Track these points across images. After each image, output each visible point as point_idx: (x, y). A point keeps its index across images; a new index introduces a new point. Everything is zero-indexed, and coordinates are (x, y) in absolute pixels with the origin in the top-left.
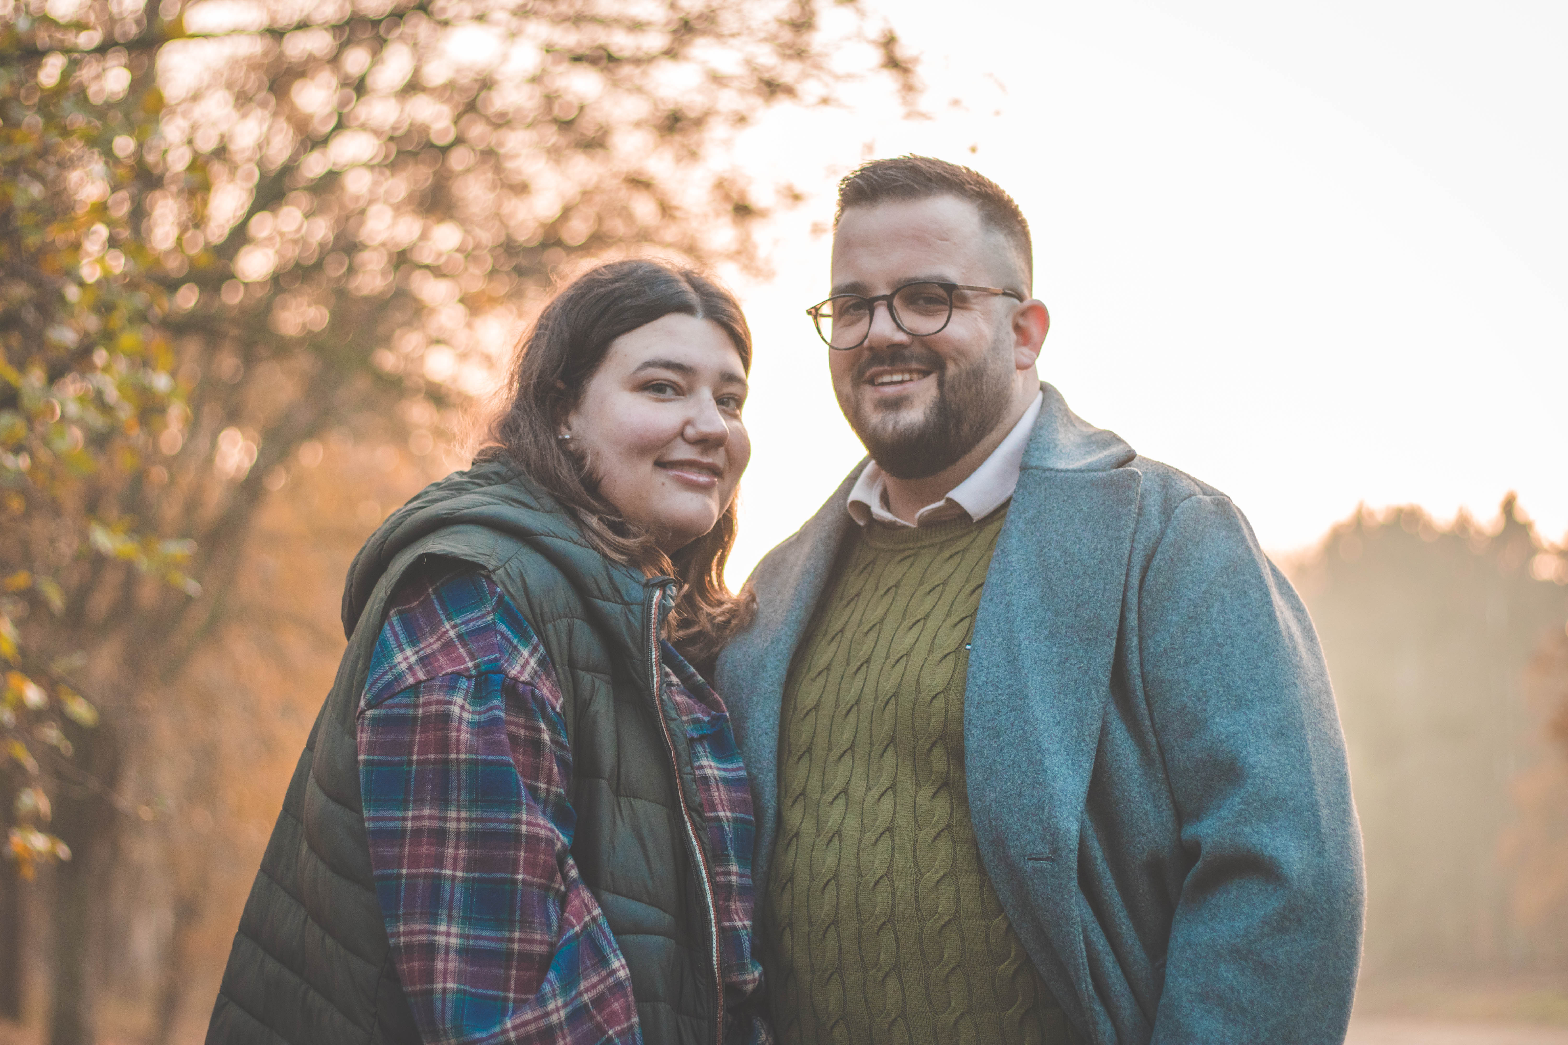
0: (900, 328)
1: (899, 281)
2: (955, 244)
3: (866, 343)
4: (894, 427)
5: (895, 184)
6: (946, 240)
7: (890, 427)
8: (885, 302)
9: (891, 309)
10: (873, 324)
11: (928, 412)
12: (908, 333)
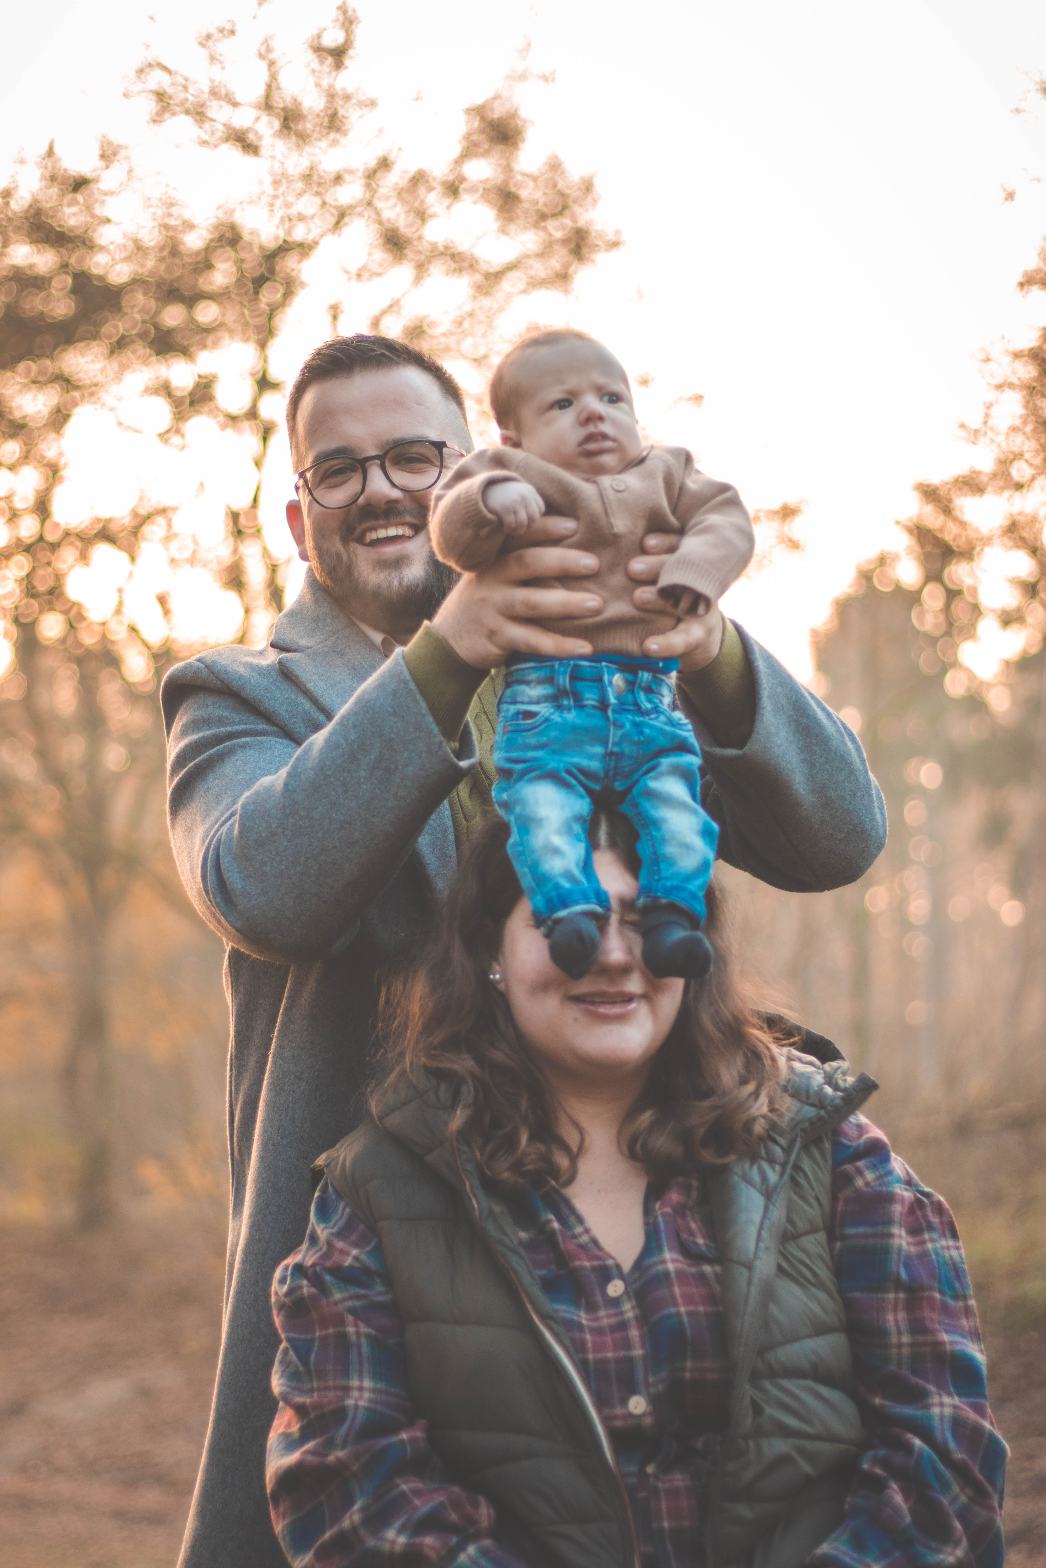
0: (393, 485)
1: (388, 442)
2: (428, 408)
3: (361, 500)
4: (400, 584)
5: (372, 354)
6: (421, 405)
7: (396, 583)
8: (378, 462)
9: (383, 468)
10: (368, 483)
11: (426, 566)
12: (401, 490)
